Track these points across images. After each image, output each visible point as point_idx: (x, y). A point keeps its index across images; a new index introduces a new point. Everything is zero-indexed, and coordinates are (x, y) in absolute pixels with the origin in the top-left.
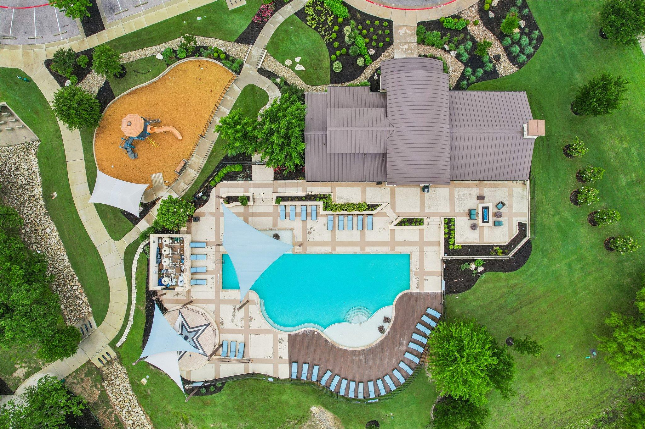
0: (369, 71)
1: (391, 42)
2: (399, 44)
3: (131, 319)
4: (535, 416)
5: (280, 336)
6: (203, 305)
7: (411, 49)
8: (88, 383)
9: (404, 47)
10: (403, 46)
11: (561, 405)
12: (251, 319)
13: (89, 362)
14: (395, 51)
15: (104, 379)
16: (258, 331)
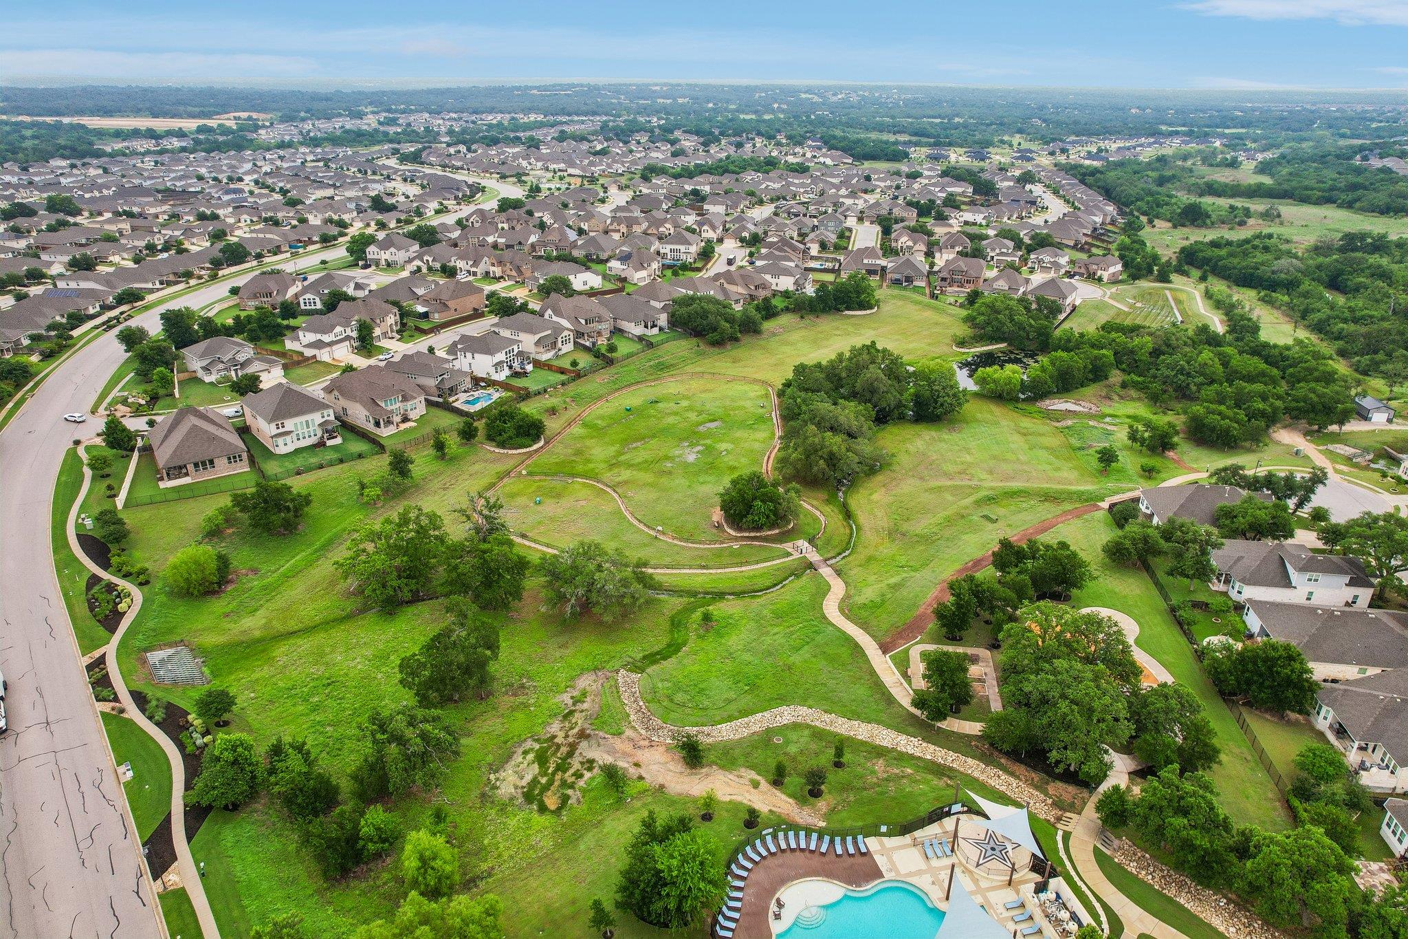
3: (1065, 857)
4: (564, 867)
5: (893, 874)
6: (995, 884)
8: (1067, 797)
11: (533, 883)
12: (933, 883)
13: (1079, 814)
15: (1054, 804)
16: (920, 873)
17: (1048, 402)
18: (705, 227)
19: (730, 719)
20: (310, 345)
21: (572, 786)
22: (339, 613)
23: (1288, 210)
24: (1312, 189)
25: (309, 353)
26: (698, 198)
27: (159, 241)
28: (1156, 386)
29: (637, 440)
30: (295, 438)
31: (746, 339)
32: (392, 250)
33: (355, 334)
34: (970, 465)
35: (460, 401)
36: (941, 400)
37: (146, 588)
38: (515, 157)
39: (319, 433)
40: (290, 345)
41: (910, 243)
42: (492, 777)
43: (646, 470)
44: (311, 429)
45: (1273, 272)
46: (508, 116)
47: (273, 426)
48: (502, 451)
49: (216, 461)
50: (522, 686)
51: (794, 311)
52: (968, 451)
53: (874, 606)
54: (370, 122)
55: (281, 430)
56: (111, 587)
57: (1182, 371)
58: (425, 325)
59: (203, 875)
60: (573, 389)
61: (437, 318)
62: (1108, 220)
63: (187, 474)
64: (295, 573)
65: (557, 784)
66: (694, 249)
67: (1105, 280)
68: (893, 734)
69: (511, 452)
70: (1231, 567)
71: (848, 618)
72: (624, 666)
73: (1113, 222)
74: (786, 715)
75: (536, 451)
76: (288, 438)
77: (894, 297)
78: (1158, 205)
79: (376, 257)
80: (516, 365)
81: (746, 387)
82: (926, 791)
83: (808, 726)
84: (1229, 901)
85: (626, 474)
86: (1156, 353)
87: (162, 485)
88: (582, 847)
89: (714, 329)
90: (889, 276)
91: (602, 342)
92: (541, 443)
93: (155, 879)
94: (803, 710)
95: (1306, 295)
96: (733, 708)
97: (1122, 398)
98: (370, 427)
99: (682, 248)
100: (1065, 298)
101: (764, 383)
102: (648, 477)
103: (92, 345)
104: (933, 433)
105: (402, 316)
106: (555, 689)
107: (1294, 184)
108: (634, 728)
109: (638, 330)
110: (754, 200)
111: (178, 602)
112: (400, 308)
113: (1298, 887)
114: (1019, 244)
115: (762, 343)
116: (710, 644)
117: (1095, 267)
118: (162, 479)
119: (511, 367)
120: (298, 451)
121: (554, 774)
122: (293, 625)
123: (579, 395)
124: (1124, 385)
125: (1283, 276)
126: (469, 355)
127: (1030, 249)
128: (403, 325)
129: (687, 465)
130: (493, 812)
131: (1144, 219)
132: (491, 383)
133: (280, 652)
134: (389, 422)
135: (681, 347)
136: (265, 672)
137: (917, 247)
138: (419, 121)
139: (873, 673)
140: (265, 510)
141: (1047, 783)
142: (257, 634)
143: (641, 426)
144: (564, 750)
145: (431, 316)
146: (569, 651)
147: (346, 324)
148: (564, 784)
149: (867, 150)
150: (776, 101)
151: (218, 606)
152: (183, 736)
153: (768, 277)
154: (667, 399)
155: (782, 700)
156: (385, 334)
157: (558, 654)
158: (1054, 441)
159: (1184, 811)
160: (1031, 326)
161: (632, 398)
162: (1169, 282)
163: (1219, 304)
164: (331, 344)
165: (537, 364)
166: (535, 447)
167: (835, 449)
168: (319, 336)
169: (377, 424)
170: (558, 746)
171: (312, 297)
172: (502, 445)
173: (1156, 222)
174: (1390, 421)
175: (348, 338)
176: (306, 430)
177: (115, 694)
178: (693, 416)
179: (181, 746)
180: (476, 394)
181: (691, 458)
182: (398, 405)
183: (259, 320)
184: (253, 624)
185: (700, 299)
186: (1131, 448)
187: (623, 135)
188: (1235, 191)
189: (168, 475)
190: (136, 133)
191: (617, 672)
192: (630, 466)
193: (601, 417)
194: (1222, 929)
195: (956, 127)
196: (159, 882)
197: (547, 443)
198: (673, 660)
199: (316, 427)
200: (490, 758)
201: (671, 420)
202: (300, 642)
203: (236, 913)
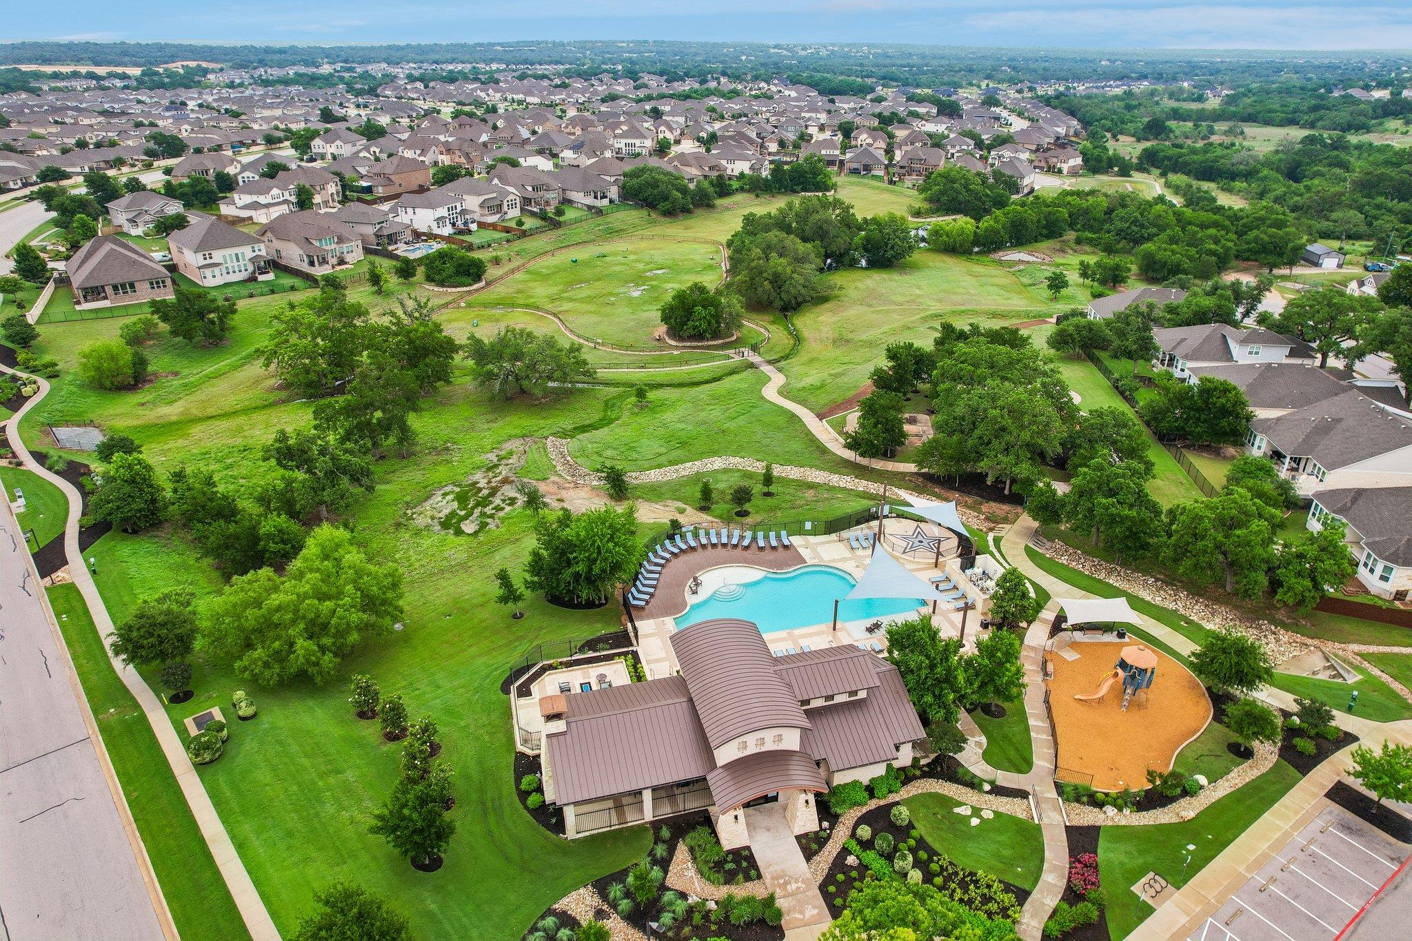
0: (841, 833)
1: (823, 888)
2: (808, 889)
5: (816, 560)
6: (921, 565)
7: (780, 886)
8: (1000, 513)
9: (794, 886)
10: (798, 888)
11: (444, 583)
12: (858, 567)
13: (1013, 523)
14: (809, 875)
15: (987, 519)
16: (844, 559)
17: (1001, 253)
18: (662, 128)
19: (659, 466)
20: (245, 207)
21: (492, 516)
22: (260, 403)
23: (1250, 130)
24: (1276, 111)
25: (245, 214)
26: (656, 114)
27: (91, 138)
28: (1107, 237)
29: (582, 282)
30: (224, 272)
31: (699, 212)
32: (338, 143)
33: (293, 199)
34: (919, 296)
35: (401, 249)
36: (892, 242)
37: (54, 380)
38: (475, 90)
39: (251, 269)
40: (225, 209)
41: (870, 141)
42: (409, 512)
43: (589, 303)
44: (241, 263)
45: (1233, 165)
46: (469, 66)
47: (200, 256)
48: (441, 289)
49: (136, 284)
50: (447, 449)
51: (749, 191)
52: (919, 287)
53: (814, 389)
54: (326, 69)
55: (209, 261)
56: (14, 379)
57: (1135, 222)
58: (368, 197)
59: (94, 572)
60: (518, 245)
61: (380, 191)
62: (1072, 132)
63: (106, 298)
64: (218, 375)
65: (475, 515)
66: (649, 143)
67: (1065, 172)
68: (826, 474)
69: (450, 290)
70: (1174, 348)
71: (786, 397)
72: (553, 434)
73: (1076, 134)
74: (717, 463)
75: (476, 290)
76: (217, 271)
77: (852, 184)
78: (1123, 122)
79: (321, 151)
80: (459, 223)
81: (696, 246)
82: (857, 505)
83: (738, 470)
84: (1157, 580)
85: (567, 306)
86: (1109, 211)
87: (78, 308)
88: (497, 558)
89: (666, 198)
90: (847, 165)
91: (550, 210)
92: (483, 284)
93: (43, 577)
94: (732, 460)
95: (1265, 178)
96: (663, 459)
97: (1075, 251)
98: (305, 267)
99: (637, 142)
100: (1022, 178)
101: (715, 243)
102: (592, 307)
103: (13, 211)
104: (885, 276)
105: (344, 187)
106: (481, 450)
107: (1258, 108)
108: (560, 476)
109: (589, 201)
110: (714, 115)
111: (88, 393)
112: (342, 179)
113: (1220, 537)
114: (979, 144)
115: (716, 215)
116: (644, 420)
117: (1055, 160)
118: (78, 303)
119: (454, 225)
120: (227, 285)
121: (473, 508)
122: (211, 411)
123: (524, 250)
124: (1079, 241)
125: (1242, 167)
126: (410, 210)
127: (990, 148)
128: (345, 196)
129: (631, 299)
130: (407, 536)
131: (1109, 135)
132: (431, 236)
133: (196, 431)
134: (324, 261)
135: (631, 216)
136: (180, 443)
137: (877, 144)
138: (377, 69)
139: (808, 433)
140: (186, 319)
141: (981, 504)
142: (174, 418)
143: (587, 273)
144: (485, 492)
145: (375, 189)
146: (500, 423)
147: (284, 188)
148: (483, 514)
149: (833, 85)
150: (744, 54)
151: (133, 399)
152: (84, 480)
153: (724, 162)
154: (615, 254)
155: (714, 453)
156: (326, 203)
157: (486, 426)
158: (1006, 281)
159: (1112, 493)
160: (987, 196)
161: (581, 254)
162: (1130, 176)
163: (1177, 190)
164: (267, 206)
165: (482, 225)
166: (476, 286)
167: (780, 269)
168: (254, 198)
169: (312, 264)
170: (480, 490)
171: (251, 175)
172: (441, 284)
173: (1119, 137)
174: (1340, 266)
175: (286, 202)
176: (236, 264)
177: (13, 453)
178: (641, 266)
179: (81, 487)
180: (417, 245)
181: (636, 294)
182: (333, 246)
183: (192, 186)
184: (171, 411)
185: (651, 170)
186: (1083, 285)
187: (586, 76)
188: (1200, 117)
189: (85, 297)
190: (75, 75)
191: (546, 438)
192: (571, 300)
193: (547, 268)
194: (1148, 598)
195: (925, 73)
196: (48, 579)
197: (488, 284)
198: (606, 429)
199: (247, 262)
200: (408, 498)
201: (617, 268)
202: (217, 423)
203: (126, 599)
